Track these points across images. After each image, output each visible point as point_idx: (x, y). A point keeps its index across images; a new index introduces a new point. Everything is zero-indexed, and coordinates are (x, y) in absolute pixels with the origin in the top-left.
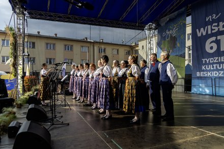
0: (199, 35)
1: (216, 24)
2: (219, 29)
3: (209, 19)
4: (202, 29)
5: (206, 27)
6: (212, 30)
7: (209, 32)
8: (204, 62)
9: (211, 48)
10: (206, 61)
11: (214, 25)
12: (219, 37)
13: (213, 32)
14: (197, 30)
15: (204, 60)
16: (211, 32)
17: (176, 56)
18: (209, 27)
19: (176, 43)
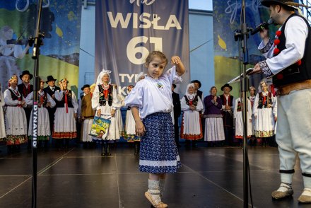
0: (114, 24)
1: (148, 15)
2: (152, 25)
3: (136, 1)
4: (120, 15)
5: (129, 15)
6: (140, 23)
7: (135, 26)
8: (123, 81)
9: (139, 55)
10: (126, 78)
11: (145, 14)
12: (153, 40)
13: (142, 26)
14: (110, 14)
15: (123, 76)
16: (139, 26)
17: (49, 56)
18: (135, 15)
19: (53, 25)
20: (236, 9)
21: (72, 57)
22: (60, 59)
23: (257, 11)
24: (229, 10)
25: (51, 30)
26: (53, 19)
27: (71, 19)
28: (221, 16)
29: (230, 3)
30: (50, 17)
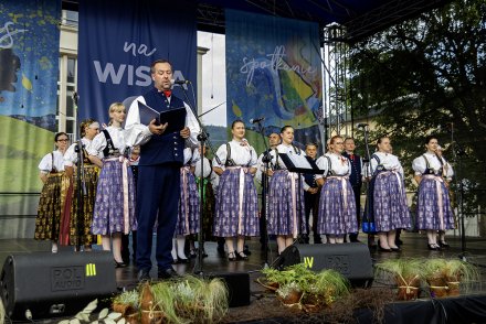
0: (102, 78)
1: (147, 69)
3: (131, 50)
4: (110, 67)
5: (123, 67)
6: (136, 78)
7: (130, 83)
11: (142, 68)
13: (138, 83)
14: (97, 64)
16: (134, 82)
17: (13, 116)
18: (131, 68)
19: (18, 74)
20: (253, 68)
21: (45, 119)
22: (28, 121)
23: (277, 73)
24: (245, 69)
25: (16, 81)
26: (18, 65)
27: (44, 67)
28: (236, 76)
29: (247, 61)
30: (14, 62)
